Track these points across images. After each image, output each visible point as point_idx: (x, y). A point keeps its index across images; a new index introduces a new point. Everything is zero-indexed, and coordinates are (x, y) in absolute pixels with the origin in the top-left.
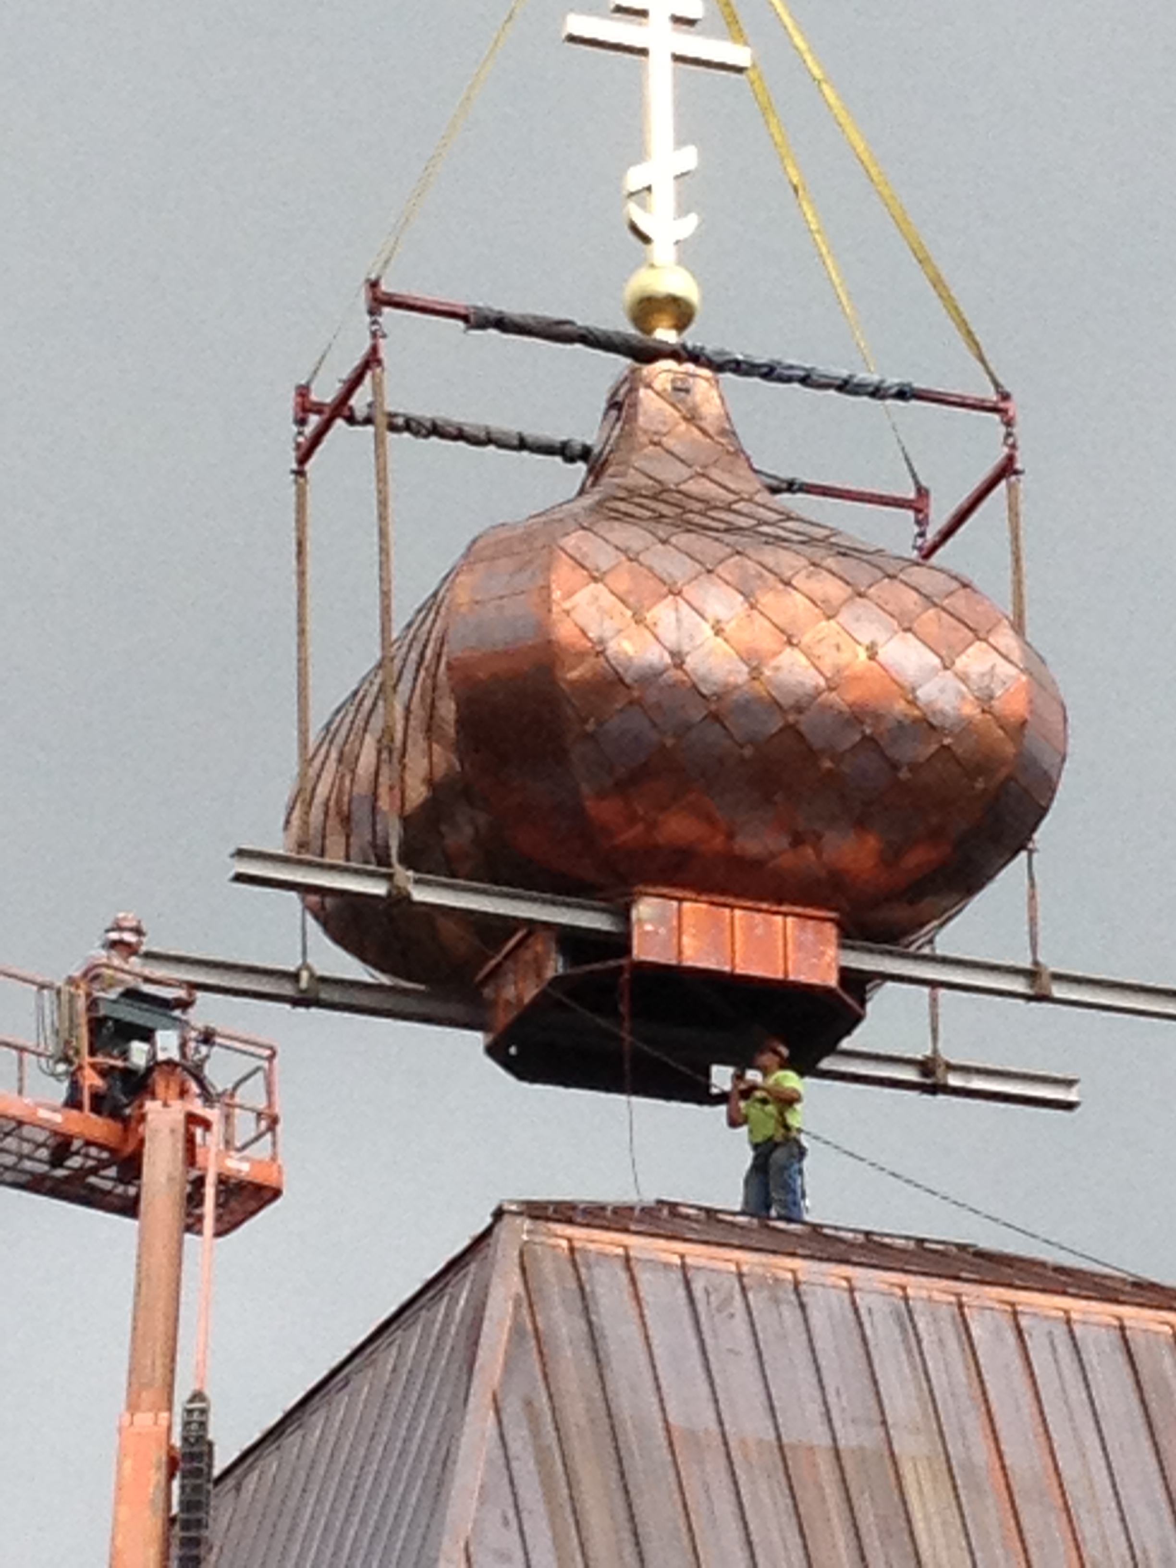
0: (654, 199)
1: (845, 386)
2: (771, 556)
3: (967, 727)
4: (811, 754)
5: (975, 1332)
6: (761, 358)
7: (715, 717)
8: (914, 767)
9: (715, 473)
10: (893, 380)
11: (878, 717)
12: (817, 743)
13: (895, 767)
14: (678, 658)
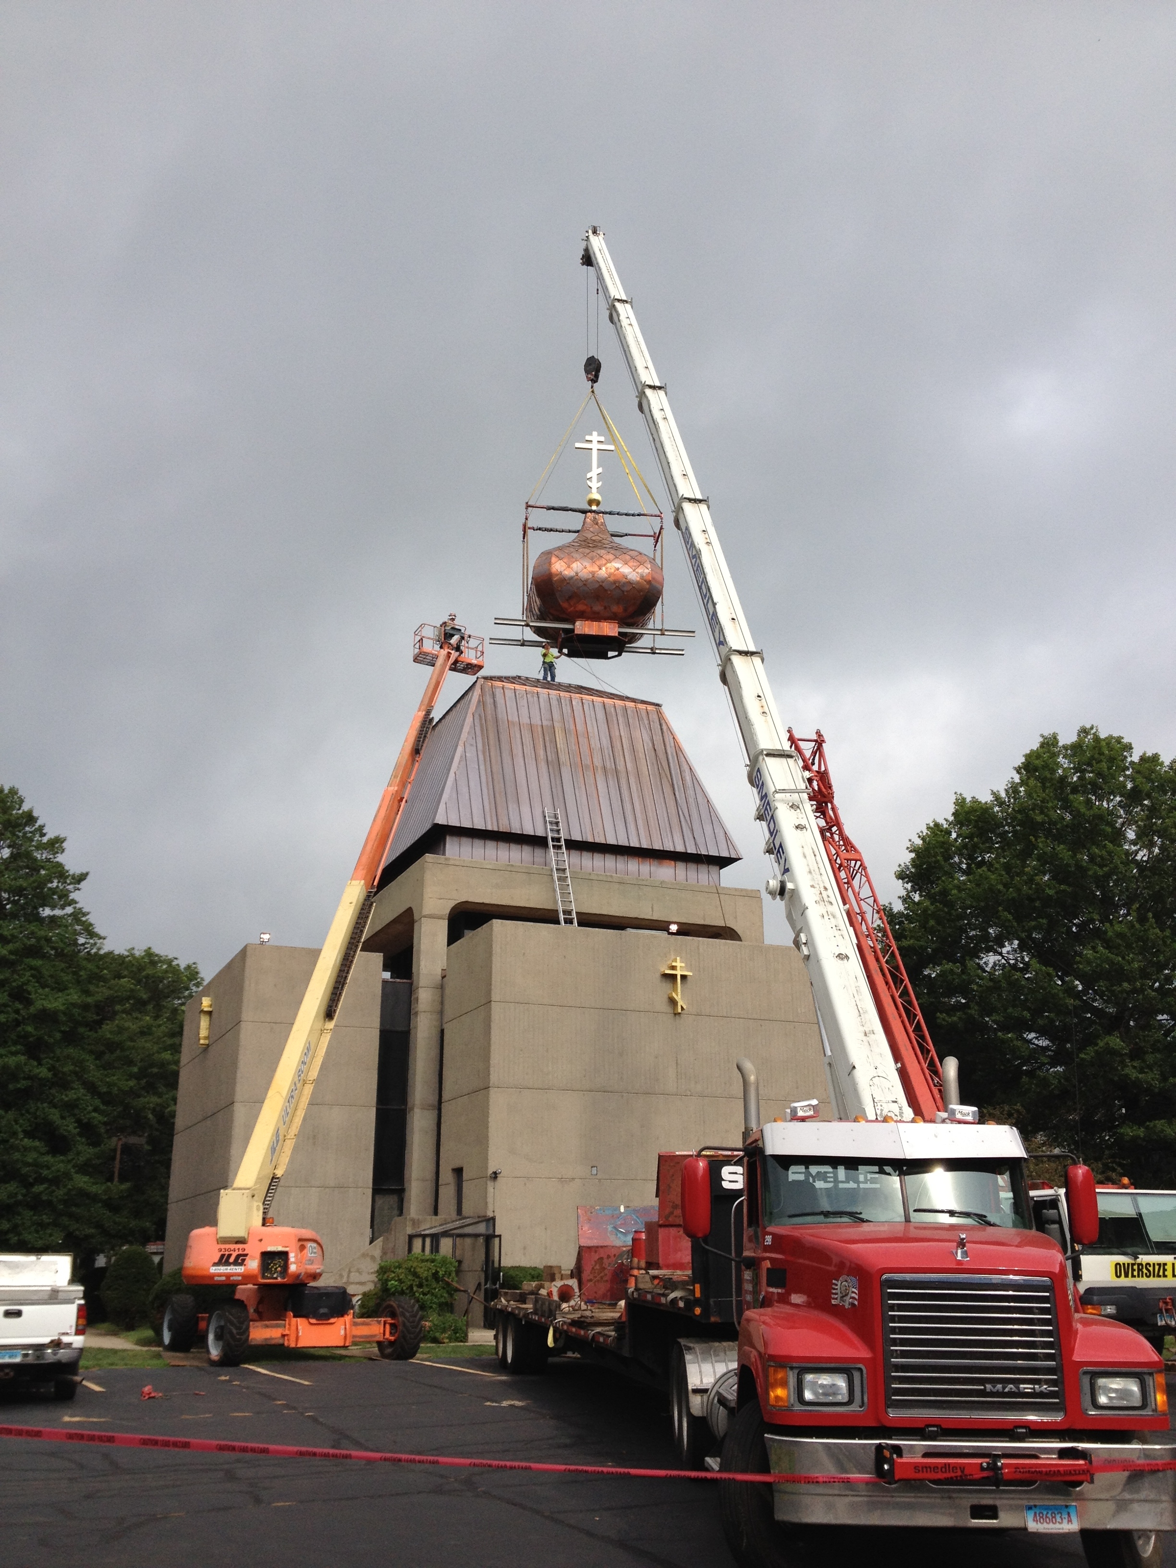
0: (593, 479)
1: (626, 515)
2: (599, 551)
3: (638, 583)
4: (606, 590)
5: (573, 703)
6: (608, 510)
7: (585, 585)
8: (627, 591)
9: (600, 535)
10: (636, 512)
11: (619, 582)
12: (607, 588)
13: (623, 591)
14: (577, 574)
